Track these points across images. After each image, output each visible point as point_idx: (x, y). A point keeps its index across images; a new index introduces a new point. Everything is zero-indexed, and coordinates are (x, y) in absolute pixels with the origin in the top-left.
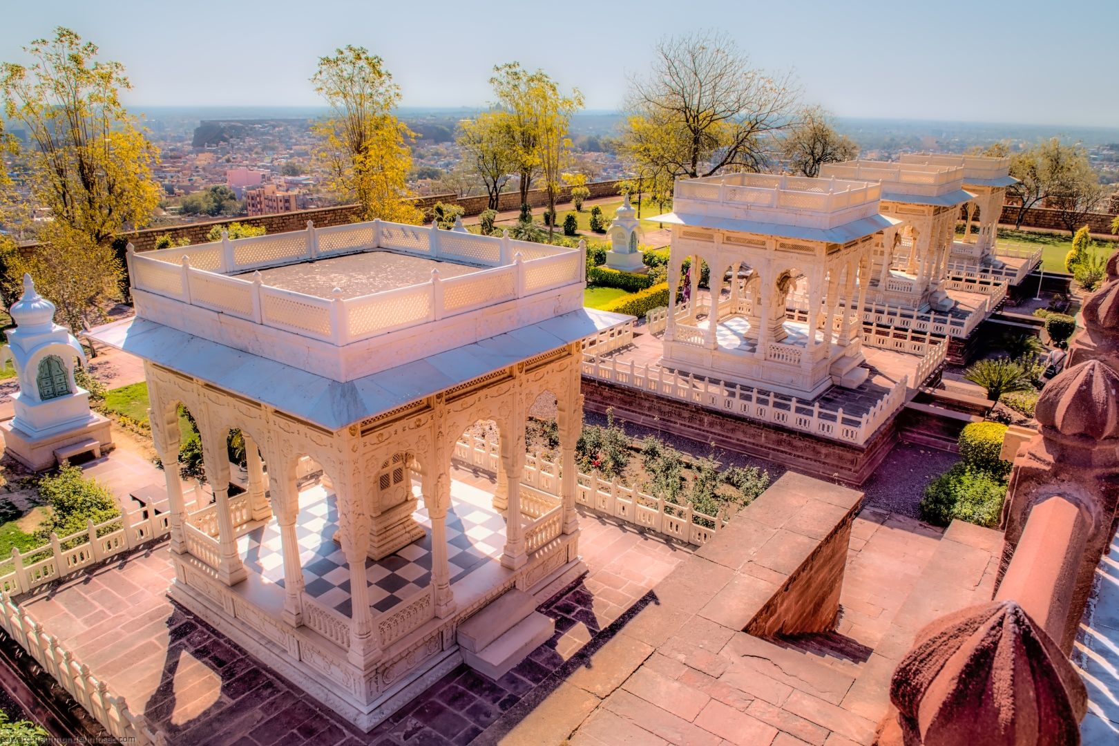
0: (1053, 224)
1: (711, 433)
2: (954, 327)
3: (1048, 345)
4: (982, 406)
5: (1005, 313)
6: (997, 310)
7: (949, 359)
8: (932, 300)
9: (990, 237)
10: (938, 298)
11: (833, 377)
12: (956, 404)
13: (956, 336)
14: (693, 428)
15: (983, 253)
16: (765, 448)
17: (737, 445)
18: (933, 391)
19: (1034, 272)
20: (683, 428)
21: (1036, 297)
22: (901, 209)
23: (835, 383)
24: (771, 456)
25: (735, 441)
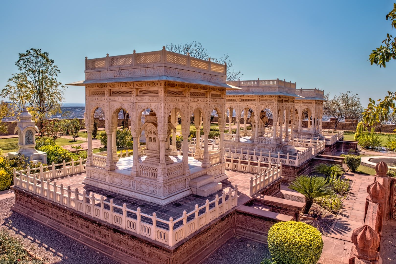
0: (349, 128)
1: (82, 232)
2: (291, 160)
3: (348, 171)
4: (296, 207)
5: (323, 155)
6: (319, 154)
7: (283, 177)
8: (284, 149)
9: (318, 127)
10: (287, 148)
11: (192, 188)
12: (278, 206)
13: (293, 165)
14: (72, 228)
15: (315, 132)
16: (112, 246)
17: (95, 243)
18: (263, 197)
19: (340, 141)
20: (67, 228)
21: (342, 151)
22: (261, 100)
23: (193, 193)
24: (114, 254)
25: (94, 240)
